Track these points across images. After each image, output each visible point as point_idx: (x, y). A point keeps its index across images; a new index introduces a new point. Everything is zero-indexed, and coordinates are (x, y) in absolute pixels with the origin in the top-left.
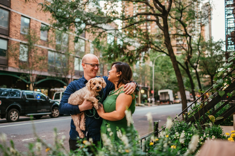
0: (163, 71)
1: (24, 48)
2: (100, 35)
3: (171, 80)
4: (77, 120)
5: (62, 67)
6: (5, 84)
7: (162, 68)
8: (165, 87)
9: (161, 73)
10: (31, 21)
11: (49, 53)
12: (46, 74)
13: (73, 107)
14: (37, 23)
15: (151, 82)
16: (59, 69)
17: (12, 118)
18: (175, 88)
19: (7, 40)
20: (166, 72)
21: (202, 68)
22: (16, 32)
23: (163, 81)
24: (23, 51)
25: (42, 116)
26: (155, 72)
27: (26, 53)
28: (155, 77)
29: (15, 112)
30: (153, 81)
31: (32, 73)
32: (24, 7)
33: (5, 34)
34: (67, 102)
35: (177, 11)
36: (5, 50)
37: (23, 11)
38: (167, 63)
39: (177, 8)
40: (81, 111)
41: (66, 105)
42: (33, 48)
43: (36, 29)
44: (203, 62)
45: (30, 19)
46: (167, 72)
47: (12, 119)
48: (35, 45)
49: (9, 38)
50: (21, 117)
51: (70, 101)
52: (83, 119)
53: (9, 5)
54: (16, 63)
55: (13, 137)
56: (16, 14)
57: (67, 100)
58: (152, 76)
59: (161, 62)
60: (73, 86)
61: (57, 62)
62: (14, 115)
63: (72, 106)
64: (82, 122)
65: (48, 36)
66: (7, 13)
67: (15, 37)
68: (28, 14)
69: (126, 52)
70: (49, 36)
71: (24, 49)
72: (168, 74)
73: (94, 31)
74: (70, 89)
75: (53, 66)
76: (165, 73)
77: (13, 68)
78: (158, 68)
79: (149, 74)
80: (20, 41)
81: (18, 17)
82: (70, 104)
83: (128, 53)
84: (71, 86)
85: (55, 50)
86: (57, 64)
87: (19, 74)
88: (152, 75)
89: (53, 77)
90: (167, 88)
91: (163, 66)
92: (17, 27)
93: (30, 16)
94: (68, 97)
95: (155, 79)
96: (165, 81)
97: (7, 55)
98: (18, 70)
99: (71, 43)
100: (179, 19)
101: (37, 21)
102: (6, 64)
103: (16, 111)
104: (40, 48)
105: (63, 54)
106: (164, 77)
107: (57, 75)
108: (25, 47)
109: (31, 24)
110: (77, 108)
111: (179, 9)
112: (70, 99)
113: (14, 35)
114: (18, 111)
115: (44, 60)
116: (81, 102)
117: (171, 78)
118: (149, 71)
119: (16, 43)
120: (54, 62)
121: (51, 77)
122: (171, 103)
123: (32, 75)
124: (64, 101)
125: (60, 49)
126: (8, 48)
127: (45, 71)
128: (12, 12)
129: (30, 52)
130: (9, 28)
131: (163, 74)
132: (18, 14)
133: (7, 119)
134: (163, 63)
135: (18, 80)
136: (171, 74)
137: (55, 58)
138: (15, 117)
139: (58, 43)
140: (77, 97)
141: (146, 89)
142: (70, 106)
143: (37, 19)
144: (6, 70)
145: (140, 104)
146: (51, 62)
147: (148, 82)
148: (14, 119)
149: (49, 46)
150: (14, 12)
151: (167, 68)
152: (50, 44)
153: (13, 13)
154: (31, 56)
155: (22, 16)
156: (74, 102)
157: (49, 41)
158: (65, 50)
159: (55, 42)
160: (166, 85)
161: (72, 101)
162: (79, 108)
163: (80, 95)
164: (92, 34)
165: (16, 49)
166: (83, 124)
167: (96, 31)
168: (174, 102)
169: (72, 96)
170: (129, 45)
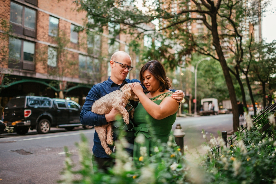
0: (206, 77)
1: (53, 51)
2: (138, 36)
3: (215, 87)
4: (103, 133)
5: (95, 73)
6: (33, 92)
7: (205, 74)
8: (208, 95)
9: (204, 79)
10: (60, 21)
11: (81, 57)
12: (77, 80)
13: (98, 117)
14: (66, 24)
15: (193, 90)
16: (92, 75)
17: (42, 129)
18: (220, 97)
19: (35, 43)
20: (209, 78)
21: (253, 73)
22: (44, 34)
23: (207, 88)
24: (52, 55)
25: (73, 127)
26: (198, 78)
27: (55, 57)
28: (197, 83)
29: (46, 123)
30: (196, 88)
31: (62, 79)
32: (52, 6)
33: (32, 36)
34: (90, 110)
35: (225, 8)
36: (32, 55)
37: (51, 10)
38: (210, 68)
39: (225, 4)
40: (108, 122)
41: (90, 113)
42: (63, 52)
43: (66, 30)
44: (253, 67)
45: (59, 19)
46: (211, 79)
47: (43, 131)
48: (66, 48)
49: (36, 41)
50: (52, 129)
51: (94, 110)
52: (110, 132)
53: (36, 3)
54: (44, 69)
55: (48, 150)
56: (44, 14)
57: (90, 108)
58: (194, 83)
59: (205, 67)
60: (97, 91)
61: (88, 68)
62: (45, 126)
63: (97, 115)
64: (109, 135)
65: (78, 39)
66: (33, 12)
67: (42, 39)
68: (56, 13)
69: (167, 55)
70: (80, 38)
71: (53, 53)
72: (213, 81)
73: (131, 31)
74: (93, 94)
75: (85, 71)
76: (208, 80)
77: (41, 74)
78: (201, 74)
79: (190, 81)
80: (49, 44)
81: (46, 17)
82: (93, 113)
83: (169, 56)
84: (94, 91)
85: (87, 54)
86: (89, 70)
87: (48, 81)
88: (194, 81)
89: (85, 85)
90: (211, 96)
91: (206, 71)
92: (45, 28)
93: (59, 15)
94: (91, 104)
95: (198, 86)
96: (209, 89)
97: (35, 59)
98: (47, 76)
99: (105, 46)
100: (228, 17)
101: (66, 21)
102: (33, 69)
103: (47, 121)
104: (71, 51)
105: (96, 58)
106: (208, 84)
107: (89, 82)
108: (55, 50)
109: (61, 25)
110: (104, 118)
111: (228, 5)
112: (94, 107)
113: (42, 37)
114: (49, 122)
115: (75, 64)
116: (107, 111)
117: (216, 85)
118: (190, 77)
119: (43, 46)
120: (86, 68)
121: (83, 84)
122: (216, 114)
123: (62, 82)
124: (86, 109)
125: (92, 53)
126: (35, 52)
127: (76, 78)
128: (40, 11)
129: (60, 56)
130: (36, 30)
131: (206, 80)
132: (45, 13)
133: (38, 130)
134: (207, 68)
135: (48, 88)
136: (216, 80)
137: (86, 63)
138: (46, 128)
139: (90, 46)
140: (102, 105)
141: (187, 98)
142: (95, 115)
143: (67, 19)
144: (34, 76)
145: (181, 115)
146: (83, 67)
147: (190, 90)
148: (45, 130)
149: (80, 49)
150: (42, 12)
151: (211, 74)
152: (81, 47)
153: (40, 13)
154: (61, 60)
155: (50, 16)
156: (100, 111)
157: (80, 44)
158: (98, 54)
159: (87, 44)
160: (210, 93)
161: (97, 109)
162: (105, 118)
163: (107, 103)
164: (129, 35)
165: (44, 53)
166: (110, 138)
167: (134, 32)
168: (219, 113)
169: (97, 104)
170: (171, 48)
